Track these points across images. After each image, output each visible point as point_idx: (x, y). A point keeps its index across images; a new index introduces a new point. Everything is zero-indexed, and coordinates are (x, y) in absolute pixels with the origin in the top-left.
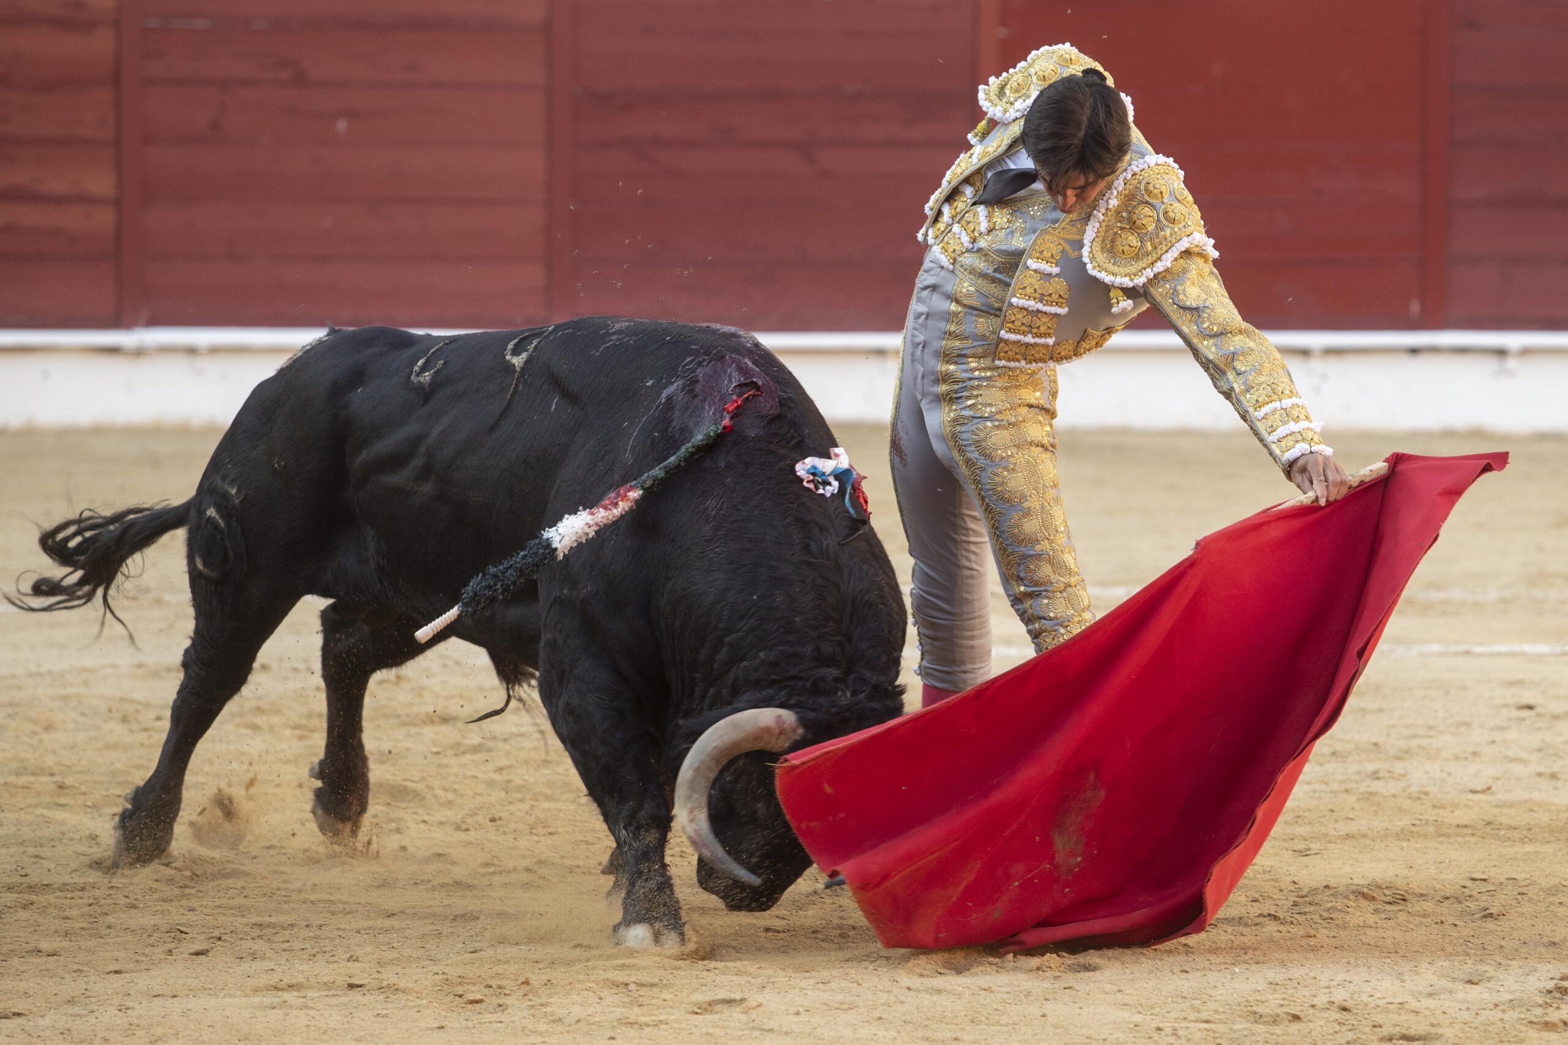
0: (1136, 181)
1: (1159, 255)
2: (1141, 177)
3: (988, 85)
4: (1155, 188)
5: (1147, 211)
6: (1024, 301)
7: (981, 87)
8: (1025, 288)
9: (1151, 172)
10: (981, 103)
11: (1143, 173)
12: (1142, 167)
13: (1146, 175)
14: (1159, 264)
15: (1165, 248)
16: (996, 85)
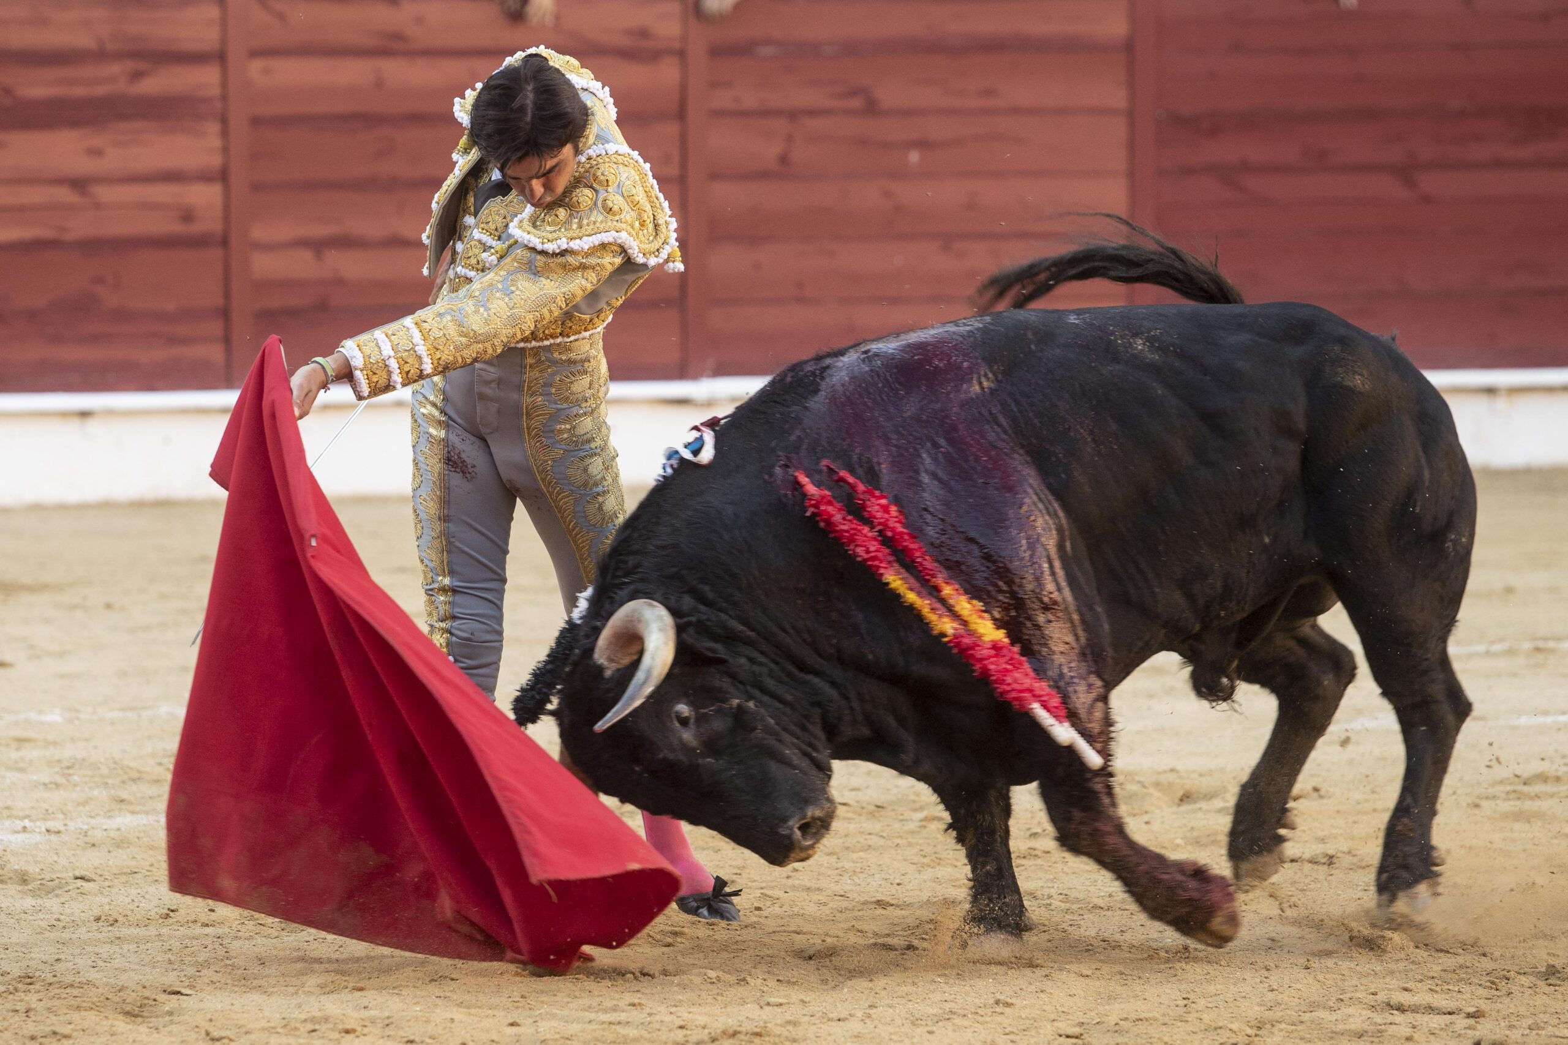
0: (589, 165)
1: (581, 234)
2: (595, 163)
3: (464, 98)
4: (603, 174)
5: (587, 191)
6: (467, 271)
7: (457, 100)
8: (469, 257)
9: (608, 160)
10: (456, 115)
11: (598, 159)
12: (598, 152)
13: (601, 161)
14: (578, 241)
15: (589, 231)
16: (472, 97)
